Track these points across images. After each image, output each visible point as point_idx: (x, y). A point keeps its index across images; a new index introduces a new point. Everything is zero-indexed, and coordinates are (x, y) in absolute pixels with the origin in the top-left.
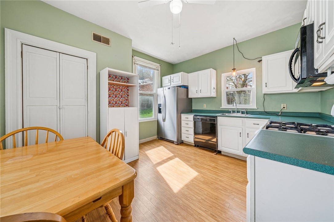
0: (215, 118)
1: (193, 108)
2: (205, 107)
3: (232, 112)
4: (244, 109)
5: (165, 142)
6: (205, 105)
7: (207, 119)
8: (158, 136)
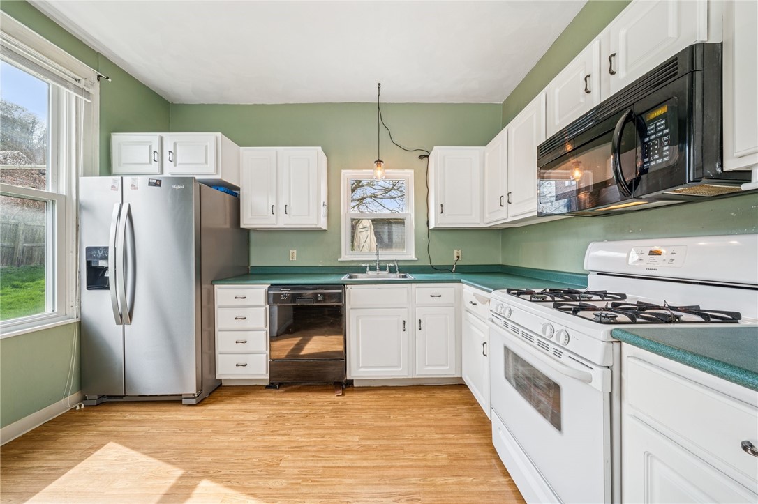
0: (340, 291)
1: (255, 262)
2: (295, 257)
3: (368, 268)
4: (393, 261)
5: (131, 408)
6: (295, 251)
7: (316, 294)
8: (81, 393)
